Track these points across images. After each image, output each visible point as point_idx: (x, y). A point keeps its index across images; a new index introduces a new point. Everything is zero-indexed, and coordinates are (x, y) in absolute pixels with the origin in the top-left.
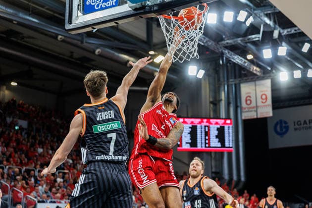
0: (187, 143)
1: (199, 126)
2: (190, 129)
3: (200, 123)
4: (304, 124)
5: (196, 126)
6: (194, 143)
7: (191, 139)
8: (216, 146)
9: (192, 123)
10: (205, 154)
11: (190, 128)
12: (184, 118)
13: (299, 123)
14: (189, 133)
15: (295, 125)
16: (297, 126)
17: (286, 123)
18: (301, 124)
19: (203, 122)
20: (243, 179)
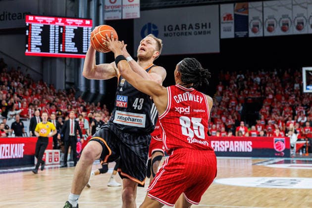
0: (37, 46)
1: (52, 26)
2: (41, 30)
3: (53, 22)
4: (176, 29)
5: (49, 26)
6: (45, 46)
7: (42, 42)
8: (72, 51)
9: (44, 21)
10: (58, 61)
11: (41, 28)
12: (34, 15)
13: (170, 28)
14: (40, 35)
15: (165, 30)
16: (167, 32)
17: (155, 27)
18: (172, 29)
19: (58, 21)
20: (101, 92)
